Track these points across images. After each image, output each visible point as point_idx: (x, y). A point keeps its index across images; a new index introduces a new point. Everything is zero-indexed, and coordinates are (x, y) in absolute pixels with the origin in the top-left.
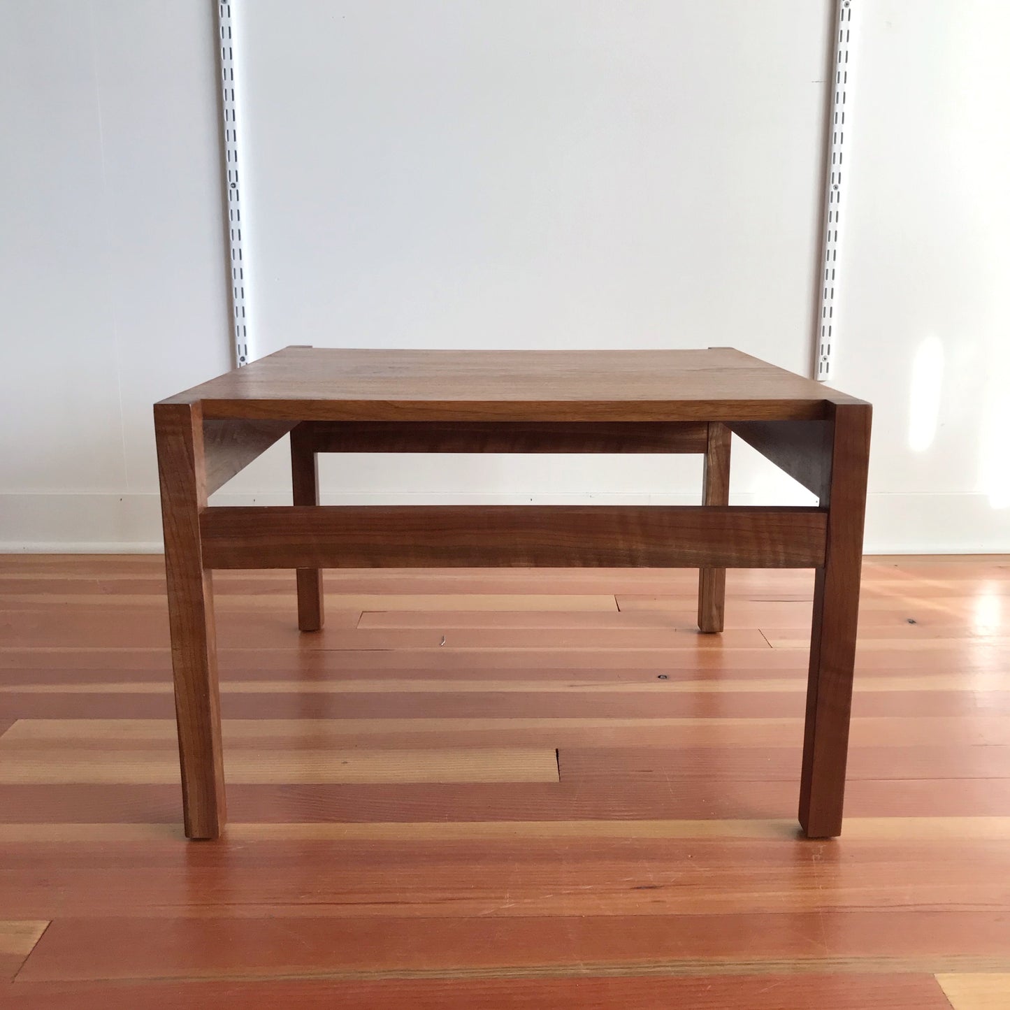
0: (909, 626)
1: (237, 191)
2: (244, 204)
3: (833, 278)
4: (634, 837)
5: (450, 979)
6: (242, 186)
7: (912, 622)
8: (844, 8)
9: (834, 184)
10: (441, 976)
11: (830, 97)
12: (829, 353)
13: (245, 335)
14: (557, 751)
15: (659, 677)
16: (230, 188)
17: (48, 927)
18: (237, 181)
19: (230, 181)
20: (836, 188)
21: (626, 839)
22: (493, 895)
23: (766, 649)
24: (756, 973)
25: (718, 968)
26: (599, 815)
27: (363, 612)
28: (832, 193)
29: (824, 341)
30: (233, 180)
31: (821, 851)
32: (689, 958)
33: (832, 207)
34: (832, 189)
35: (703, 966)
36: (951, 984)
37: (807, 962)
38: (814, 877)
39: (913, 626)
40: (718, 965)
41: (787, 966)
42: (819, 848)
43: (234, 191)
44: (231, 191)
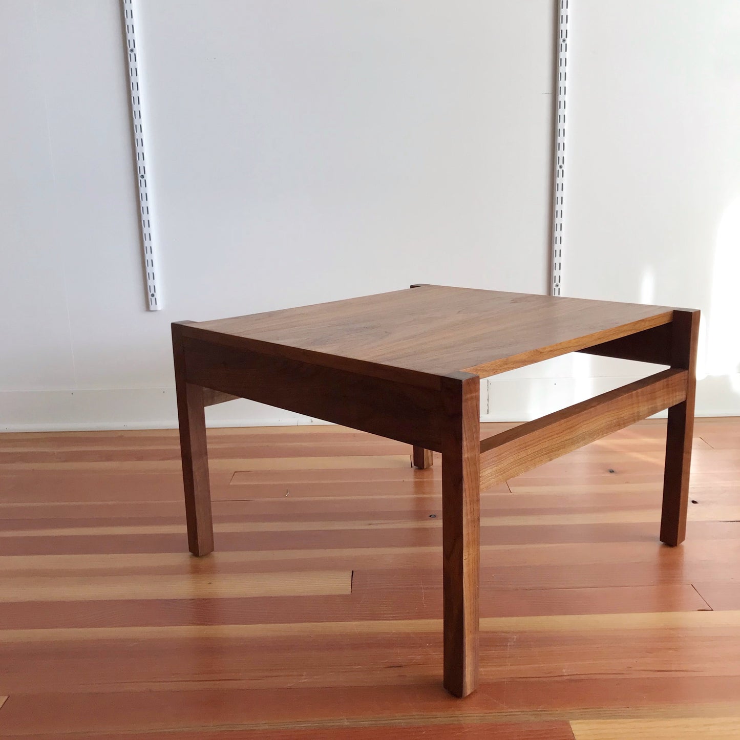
0: (609, 475)
1: (145, 180)
2: (150, 189)
3: (561, 230)
4: (393, 632)
5: (259, 730)
6: (149, 177)
7: (612, 471)
8: (562, 43)
9: (560, 164)
10: (254, 728)
11: (555, 105)
12: (559, 282)
13: (154, 279)
14: (353, 572)
15: (430, 516)
16: (140, 178)
17: (7, 700)
18: (145, 173)
19: (140, 173)
20: (561, 167)
21: (387, 633)
22: (295, 673)
23: (508, 494)
24: (455, 723)
25: (433, 720)
26: (374, 617)
27: (236, 472)
28: (558, 171)
29: (556, 273)
30: (142, 173)
31: (515, 640)
32: (414, 714)
33: (559, 181)
34: (558, 168)
35: (423, 718)
36: (578, 728)
37: (490, 715)
38: (506, 657)
39: (613, 475)
40: (432, 718)
41: (477, 718)
42: (514, 638)
43: (143, 180)
44: (140, 180)
